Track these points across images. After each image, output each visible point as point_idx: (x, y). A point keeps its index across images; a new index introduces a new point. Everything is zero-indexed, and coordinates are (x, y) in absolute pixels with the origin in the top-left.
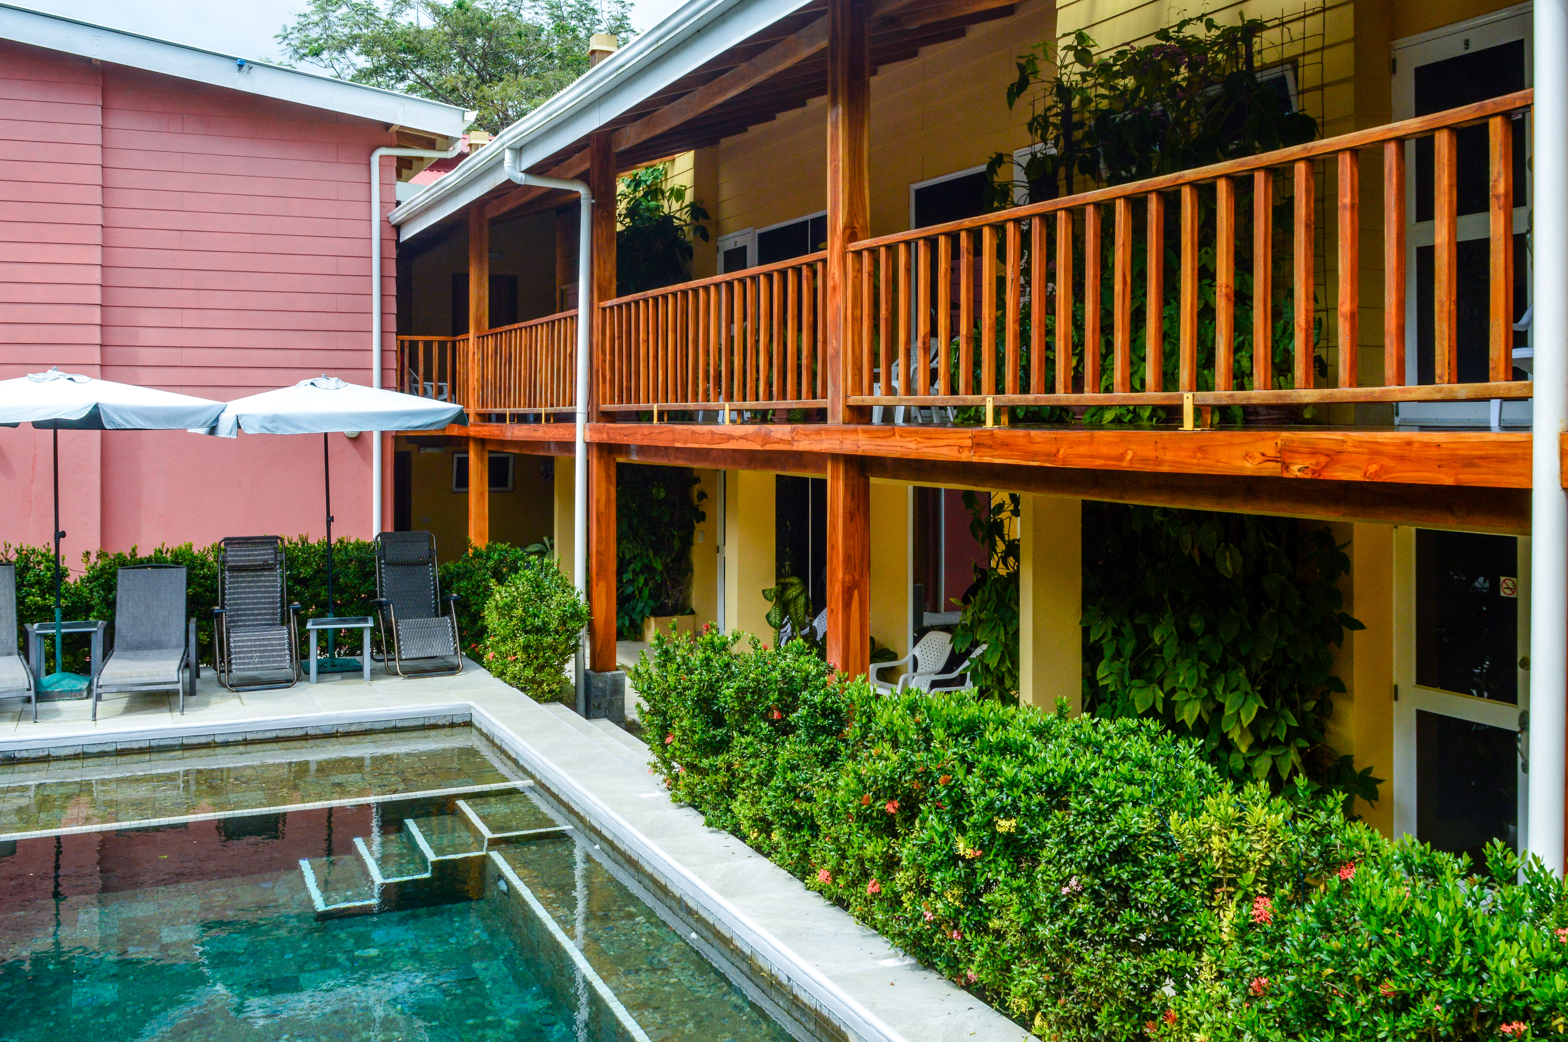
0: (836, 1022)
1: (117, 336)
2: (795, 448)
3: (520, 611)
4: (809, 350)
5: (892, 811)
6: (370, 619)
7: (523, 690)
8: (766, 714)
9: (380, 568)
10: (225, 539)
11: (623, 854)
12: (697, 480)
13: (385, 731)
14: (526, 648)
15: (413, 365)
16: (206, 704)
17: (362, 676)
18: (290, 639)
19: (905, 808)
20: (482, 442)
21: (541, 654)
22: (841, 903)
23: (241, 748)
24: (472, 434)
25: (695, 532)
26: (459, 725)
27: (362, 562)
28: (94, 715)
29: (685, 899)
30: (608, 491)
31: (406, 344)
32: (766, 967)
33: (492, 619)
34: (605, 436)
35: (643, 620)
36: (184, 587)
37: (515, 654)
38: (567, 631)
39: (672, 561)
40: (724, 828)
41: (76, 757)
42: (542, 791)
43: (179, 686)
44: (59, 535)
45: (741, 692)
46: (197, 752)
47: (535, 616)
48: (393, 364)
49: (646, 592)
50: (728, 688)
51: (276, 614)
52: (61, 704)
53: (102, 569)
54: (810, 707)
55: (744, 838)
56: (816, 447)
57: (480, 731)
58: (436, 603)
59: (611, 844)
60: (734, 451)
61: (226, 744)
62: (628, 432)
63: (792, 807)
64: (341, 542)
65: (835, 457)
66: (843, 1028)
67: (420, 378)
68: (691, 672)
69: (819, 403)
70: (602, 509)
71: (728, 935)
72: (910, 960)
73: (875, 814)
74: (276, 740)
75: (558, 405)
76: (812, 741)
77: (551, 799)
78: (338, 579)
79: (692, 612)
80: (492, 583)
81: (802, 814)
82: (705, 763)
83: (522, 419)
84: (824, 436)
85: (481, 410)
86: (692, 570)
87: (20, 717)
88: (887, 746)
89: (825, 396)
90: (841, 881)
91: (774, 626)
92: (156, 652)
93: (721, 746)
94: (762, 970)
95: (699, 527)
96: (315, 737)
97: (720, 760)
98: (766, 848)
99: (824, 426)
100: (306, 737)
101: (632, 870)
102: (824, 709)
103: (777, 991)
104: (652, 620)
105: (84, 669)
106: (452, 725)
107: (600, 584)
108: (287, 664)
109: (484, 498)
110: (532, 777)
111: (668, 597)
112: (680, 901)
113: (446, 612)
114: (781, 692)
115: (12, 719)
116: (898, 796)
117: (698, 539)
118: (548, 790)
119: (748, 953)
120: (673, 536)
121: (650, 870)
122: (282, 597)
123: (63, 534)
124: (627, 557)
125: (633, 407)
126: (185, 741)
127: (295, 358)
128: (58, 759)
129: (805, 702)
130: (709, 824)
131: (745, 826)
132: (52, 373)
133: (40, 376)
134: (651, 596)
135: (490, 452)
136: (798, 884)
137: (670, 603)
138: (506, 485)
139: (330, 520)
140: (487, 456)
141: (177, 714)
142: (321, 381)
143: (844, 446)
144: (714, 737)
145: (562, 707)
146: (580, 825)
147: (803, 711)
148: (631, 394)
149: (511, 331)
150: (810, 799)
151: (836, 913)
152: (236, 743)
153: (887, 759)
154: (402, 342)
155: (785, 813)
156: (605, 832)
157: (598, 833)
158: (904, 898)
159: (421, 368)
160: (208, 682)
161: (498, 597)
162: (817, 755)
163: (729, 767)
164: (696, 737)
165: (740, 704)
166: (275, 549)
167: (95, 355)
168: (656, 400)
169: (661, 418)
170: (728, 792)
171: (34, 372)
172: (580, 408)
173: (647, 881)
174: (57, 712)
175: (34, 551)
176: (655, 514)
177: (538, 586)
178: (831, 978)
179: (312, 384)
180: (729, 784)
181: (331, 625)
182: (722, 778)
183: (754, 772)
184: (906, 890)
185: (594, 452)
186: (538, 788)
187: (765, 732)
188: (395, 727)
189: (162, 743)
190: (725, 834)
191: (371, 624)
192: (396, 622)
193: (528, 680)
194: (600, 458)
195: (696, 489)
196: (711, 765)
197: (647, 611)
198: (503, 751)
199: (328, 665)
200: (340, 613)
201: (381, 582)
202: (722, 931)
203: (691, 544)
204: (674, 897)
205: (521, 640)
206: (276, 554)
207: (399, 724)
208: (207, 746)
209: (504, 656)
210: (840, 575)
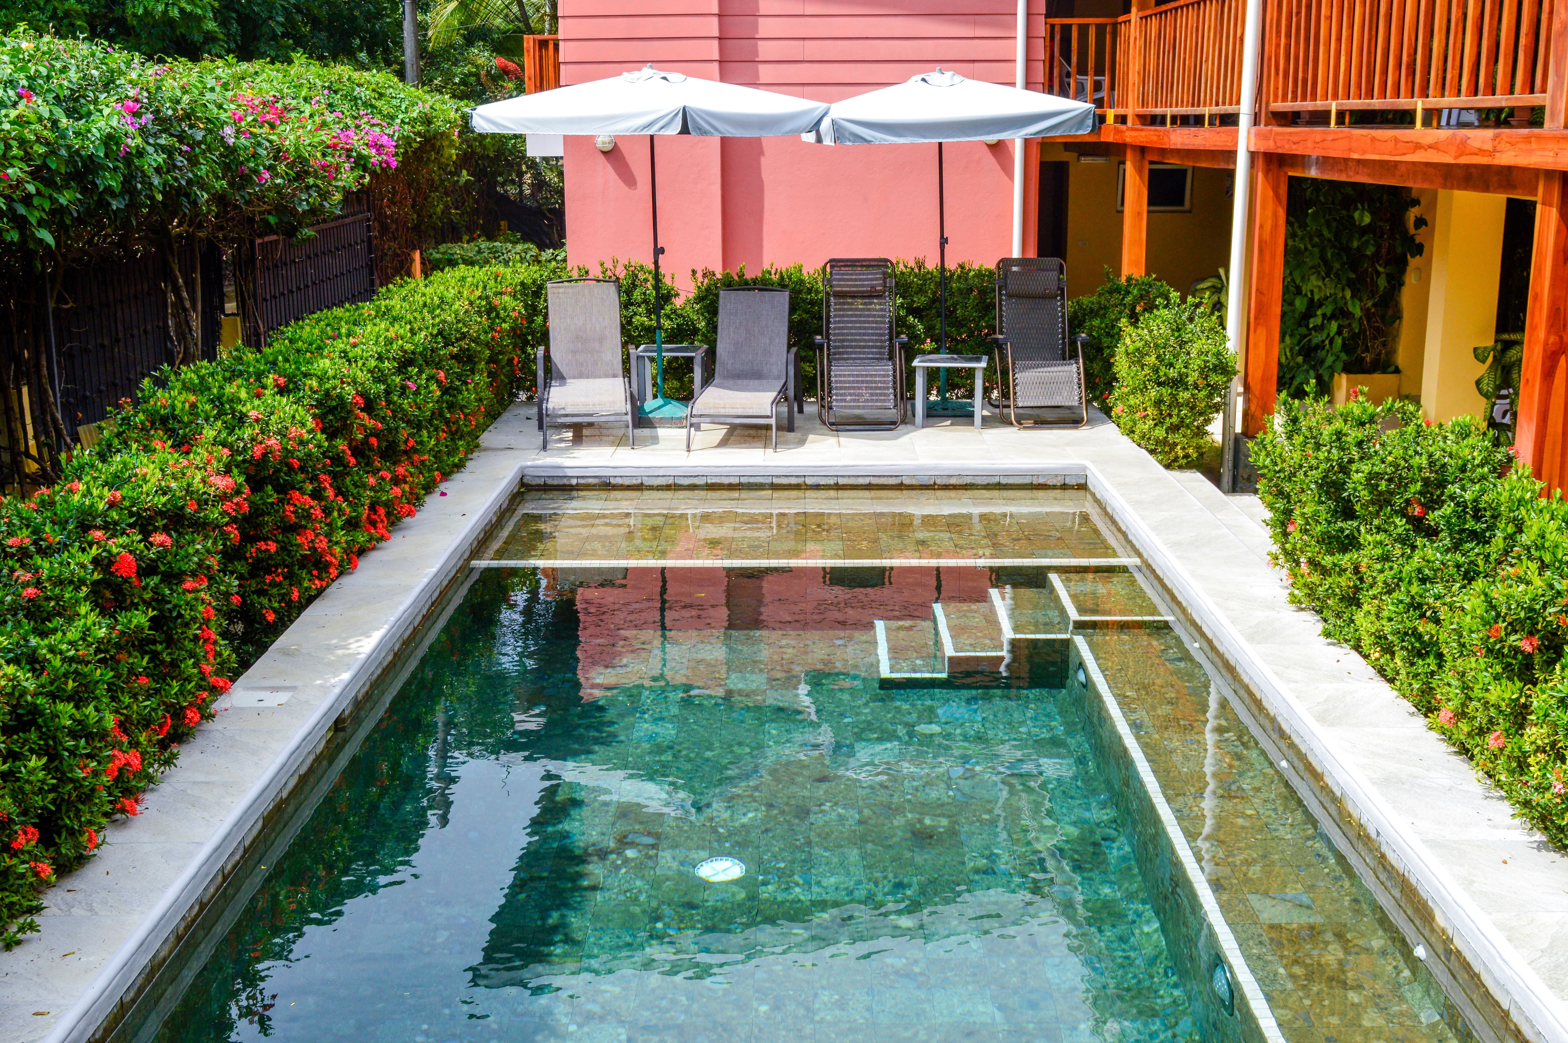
0: (1424, 895)
1: (737, 28)
2: (1496, 162)
3: (1153, 358)
4: (1530, 25)
5: (1529, 649)
6: (985, 358)
7: (1152, 452)
8: (1405, 508)
9: (1000, 300)
10: (831, 261)
11: (1221, 656)
12: (1416, 202)
13: (987, 487)
14: (1158, 403)
15: (1066, 54)
16: (802, 442)
17: (972, 424)
18: (895, 376)
19: (1548, 648)
20: (1142, 150)
21: (1176, 412)
22: (1464, 751)
23: (832, 493)
24: (1128, 140)
25: (1409, 269)
26: (1072, 487)
27: (983, 292)
28: (688, 446)
29: (1279, 719)
30: (1275, 216)
31: (1057, 29)
32: (1355, 815)
33: (1121, 365)
34: (1271, 143)
35: (1332, 376)
36: (786, 314)
37: (1145, 409)
38: (1208, 385)
39: (1374, 305)
40: (1346, 641)
41: (668, 488)
42: (1148, 573)
43: (773, 421)
44: (658, 251)
45: (1372, 478)
46: (786, 493)
47: (1171, 365)
48: (1041, 53)
49: (1339, 341)
50: (1357, 472)
51: (884, 347)
52: (661, 432)
53: (708, 290)
54: (1458, 504)
55: (1366, 657)
56: (1523, 161)
57: (1093, 495)
58: (1064, 343)
59: (1210, 642)
60: (1427, 164)
61: (817, 487)
62: (1295, 139)
63: (1415, 628)
64: (962, 267)
65: (1549, 174)
66: (1430, 903)
67: (1073, 70)
68: (1318, 447)
69: (1536, 99)
70: (1267, 237)
71: (1319, 770)
72: (1539, 837)
73: (1506, 651)
74: (869, 487)
75: (1224, 104)
76: (1456, 547)
77: (1156, 583)
78: (955, 310)
79: (1397, 371)
80: (1123, 322)
81: (1426, 638)
82: (1327, 560)
83: (1184, 121)
84: (1534, 145)
85: (1140, 110)
86: (1400, 318)
87: (621, 442)
88: (1534, 566)
89: (1544, 91)
90: (1465, 727)
91: (1486, 396)
92: (756, 382)
93: (1350, 543)
94: (1350, 816)
95: (1414, 262)
96: (911, 487)
97: (1345, 560)
98: (1390, 673)
99: (1536, 131)
100: (900, 487)
101: (1228, 676)
102: (1476, 510)
103: (1365, 844)
104: (1344, 377)
105: (686, 396)
106: (1064, 487)
107: (1259, 331)
108: (891, 404)
109: (1141, 219)
110: (1140, 555)
111: (1367, 350)
112: (1273, 720)
113: (1073, 356)
114: (1426, 482)
115: (612, 444)
116: (1538, 631)
117: (1411, 279)
118: (1153, 571)
119: (1338, 794)
120: (1378, 274)
121: (1246, 680)
122: (891, 328)
123: (662, 250)
124: (1316, 298)
125: (1308, 105)
126: (776, 481)
127: (927, 49)
128: (651, 488)
129: (1452, 498)
130: (1327, 634)
131: (1367, 641)
132: (647, 71)
133: (636, 74)
134: (1345, 348)
135: (1151, 163)
136: (1420, 721)
137: (1368, 357)
138: (1181, 203)
139: (944, 241)
140: (1147, 167)
141: (770, 451)
142: (934, 77)
143: (1559, 160)
144: (1342, 530)
145: (1199, 476)
146: (1181, 617)
147: (1448, 509)
148: (1308, 91)
149: (1176, 9)
150: (1437, 621)
151: (1459, 763)
152: (827, 487)
153: (1528, 583)
154: (1053, 27)
155: (1406, 634)
156: (1205, 629)
157: (1199, 629)
158: (1531, 760)
159: (1074, 59)
160: (810, 418)
161: (1128, 341)
162: (1458, 566)
163: (1356, 570)
164: (1319, 528)
165: (1371, 493)
166: (884, 273)
167: (713, 50)
168: (1335, 96)
169: (1340, 121)
170: (1352, 600)
171: (629, 71)
172: (1245, 108)
173: (1242, 693)
174: (655, 440)
175: (642, 267)
176: (1355, 244)
177: (1179, 330)
178: (1425, 841)
179: (924, 80)
180: (1357, 589)
181: (944, 362)
182: (1345, 581)
183: (1381, 578)
184: (1536, 752)
185: (1260, 163)
186: (1144, 569)
187: (1400, 530)
188: (999, 484)
189: (752, 480)
190: (1346, 648)
191: (983, 365)
192: (1014, 364)
193: (1158, 442)
194: (1266, 173)
195: (1412, 214)
196: (1335, 565)
197: (1339, 366)
198: (1114, 522)
199: (939, 408)
200: (955, 350)
201: (1001, 316)
202: (1314, 764)
203: (1401, 284)
204: (1268, 715)
205: (1153, 394)
206: (885, 279)
207: (1004, 481)
208: (797, 487)
209: (1133, 409)
210: (1542, 334)
